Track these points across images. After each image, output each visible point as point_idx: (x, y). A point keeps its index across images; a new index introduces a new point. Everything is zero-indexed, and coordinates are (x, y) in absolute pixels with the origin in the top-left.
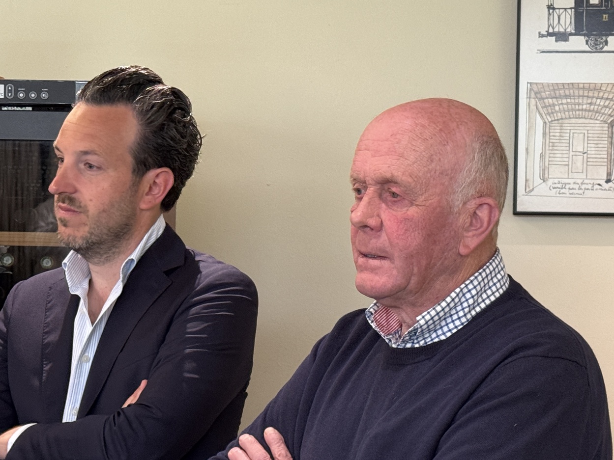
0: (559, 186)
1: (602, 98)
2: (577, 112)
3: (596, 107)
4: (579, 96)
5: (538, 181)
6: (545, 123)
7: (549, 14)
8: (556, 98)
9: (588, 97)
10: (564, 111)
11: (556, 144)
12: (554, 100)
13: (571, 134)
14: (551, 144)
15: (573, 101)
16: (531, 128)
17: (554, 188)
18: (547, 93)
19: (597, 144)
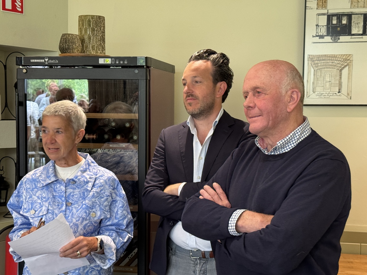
0: (320, 94)
1: (337, 60)
2: (327, 66)
3: (335, 64)
4: (328, 60)
5: (311, 92)
6: (314, 70)
7: (317, 28)
8: (319, 60)
9: (332, 60)
10: (322, 66)
11: (319, 78)
12: (318, 61)
13: (325, 75)
14: (317, 78)
15: (325, 62)
16: (309, 72)
17: (318, 95)
18: (316, 59)
19: (335, 78)
